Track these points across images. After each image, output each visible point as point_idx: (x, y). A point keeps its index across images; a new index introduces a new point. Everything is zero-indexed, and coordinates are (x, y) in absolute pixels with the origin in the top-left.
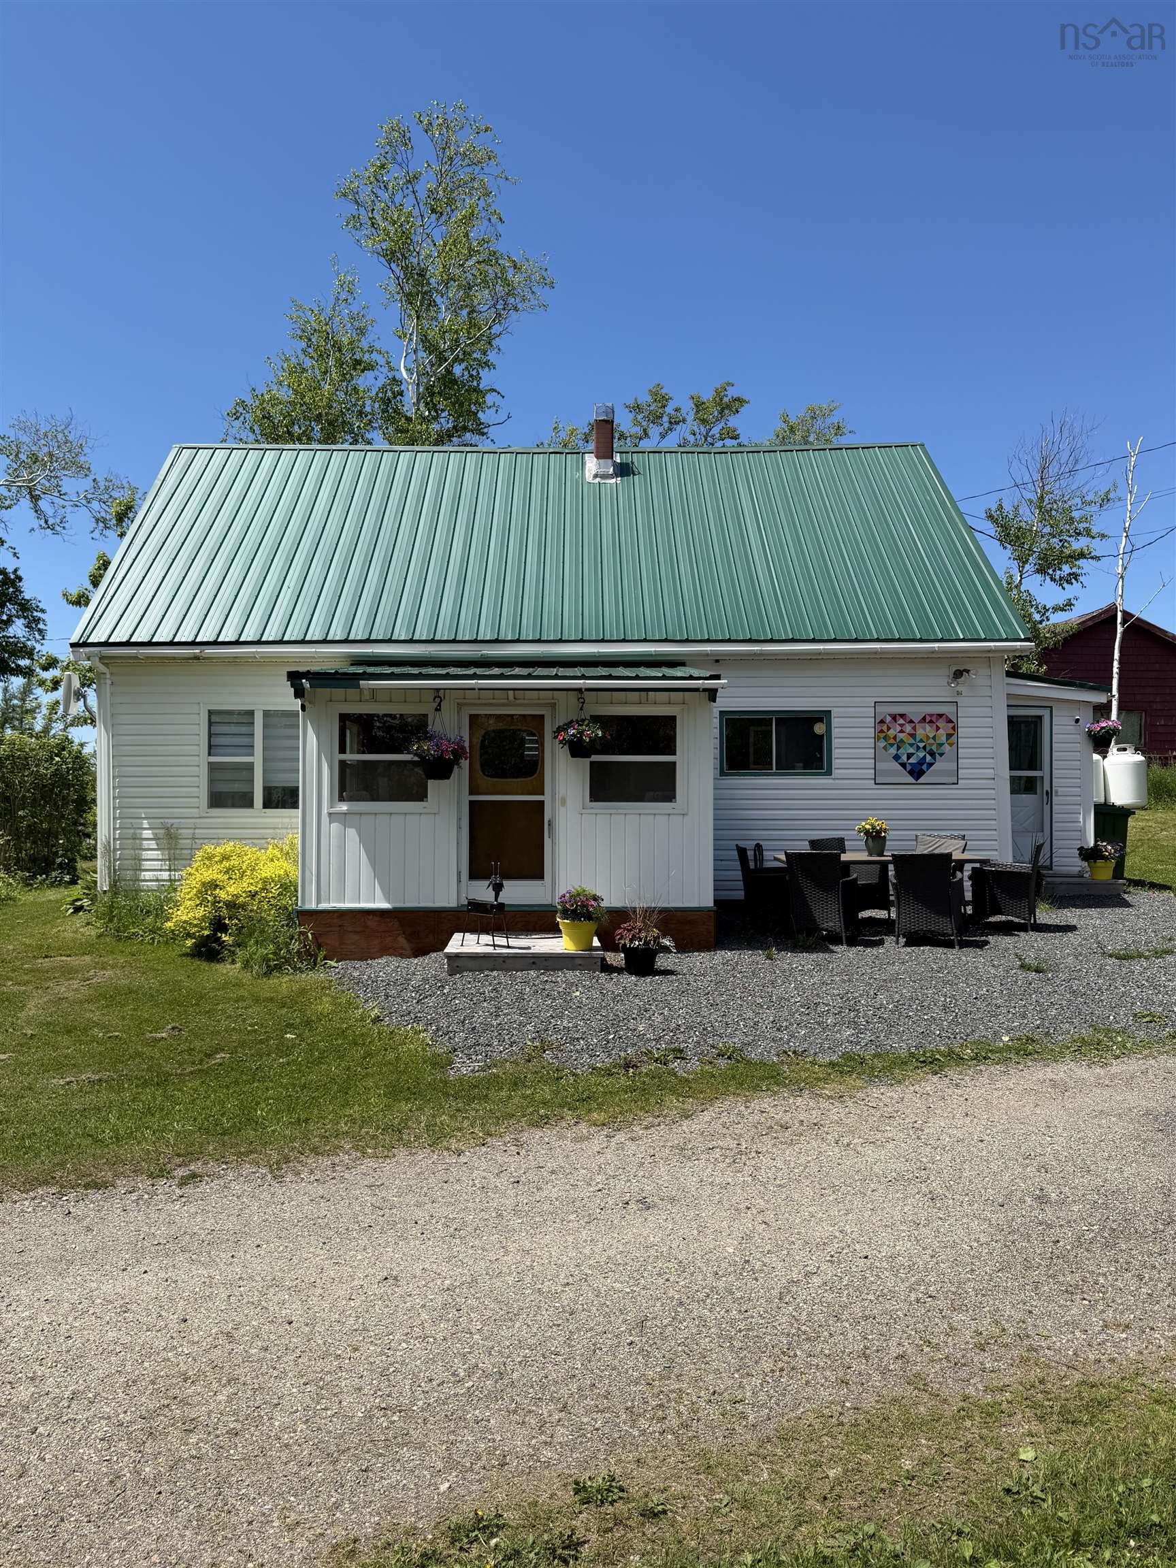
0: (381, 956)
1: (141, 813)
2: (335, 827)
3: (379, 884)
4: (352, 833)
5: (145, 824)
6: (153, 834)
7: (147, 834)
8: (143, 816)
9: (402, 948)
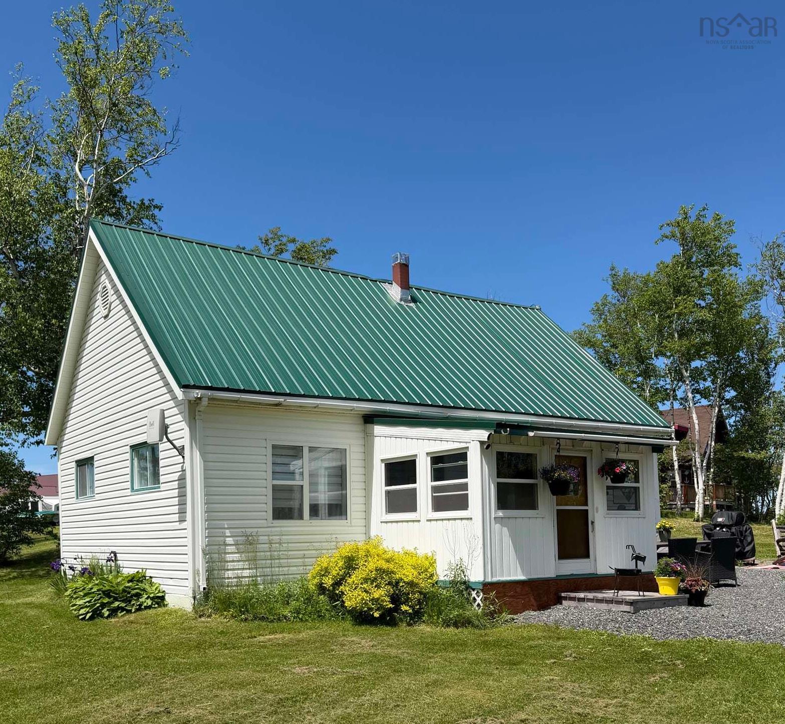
0: (524, 611)
1: (224, 524)
2: (498, 526)
3: (519, 563)
4: (505, 530)
5: (228, 533)
6: (233, 540)
7: (230, 540)
8: (226, 526)
9: (532, 605)
